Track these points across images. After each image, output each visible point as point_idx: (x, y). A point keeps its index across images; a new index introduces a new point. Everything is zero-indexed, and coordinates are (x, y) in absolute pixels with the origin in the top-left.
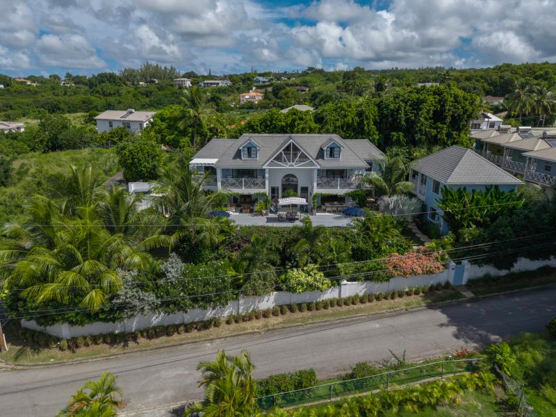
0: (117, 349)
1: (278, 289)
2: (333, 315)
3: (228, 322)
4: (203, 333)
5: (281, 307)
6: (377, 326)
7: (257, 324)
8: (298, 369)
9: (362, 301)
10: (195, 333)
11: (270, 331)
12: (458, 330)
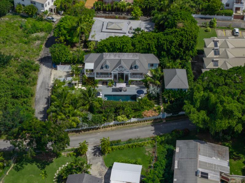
0: (78, 134)
1: (114, 120)
2: (128, 126)
3: (102, 128)
4: (97, 130)
5: (115, 124)
6: (138, 130)
7: (109, 129)
8: (118, 139)
9: (136, 123)
10: (94, 131)
11: (113, 130)
12: (155, 132)
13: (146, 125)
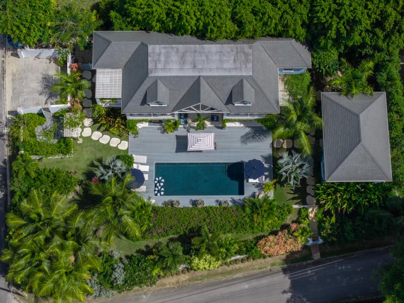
6: (247, 286)
11: (181, 287)
12: (292, 297)
13: (269, 268)
